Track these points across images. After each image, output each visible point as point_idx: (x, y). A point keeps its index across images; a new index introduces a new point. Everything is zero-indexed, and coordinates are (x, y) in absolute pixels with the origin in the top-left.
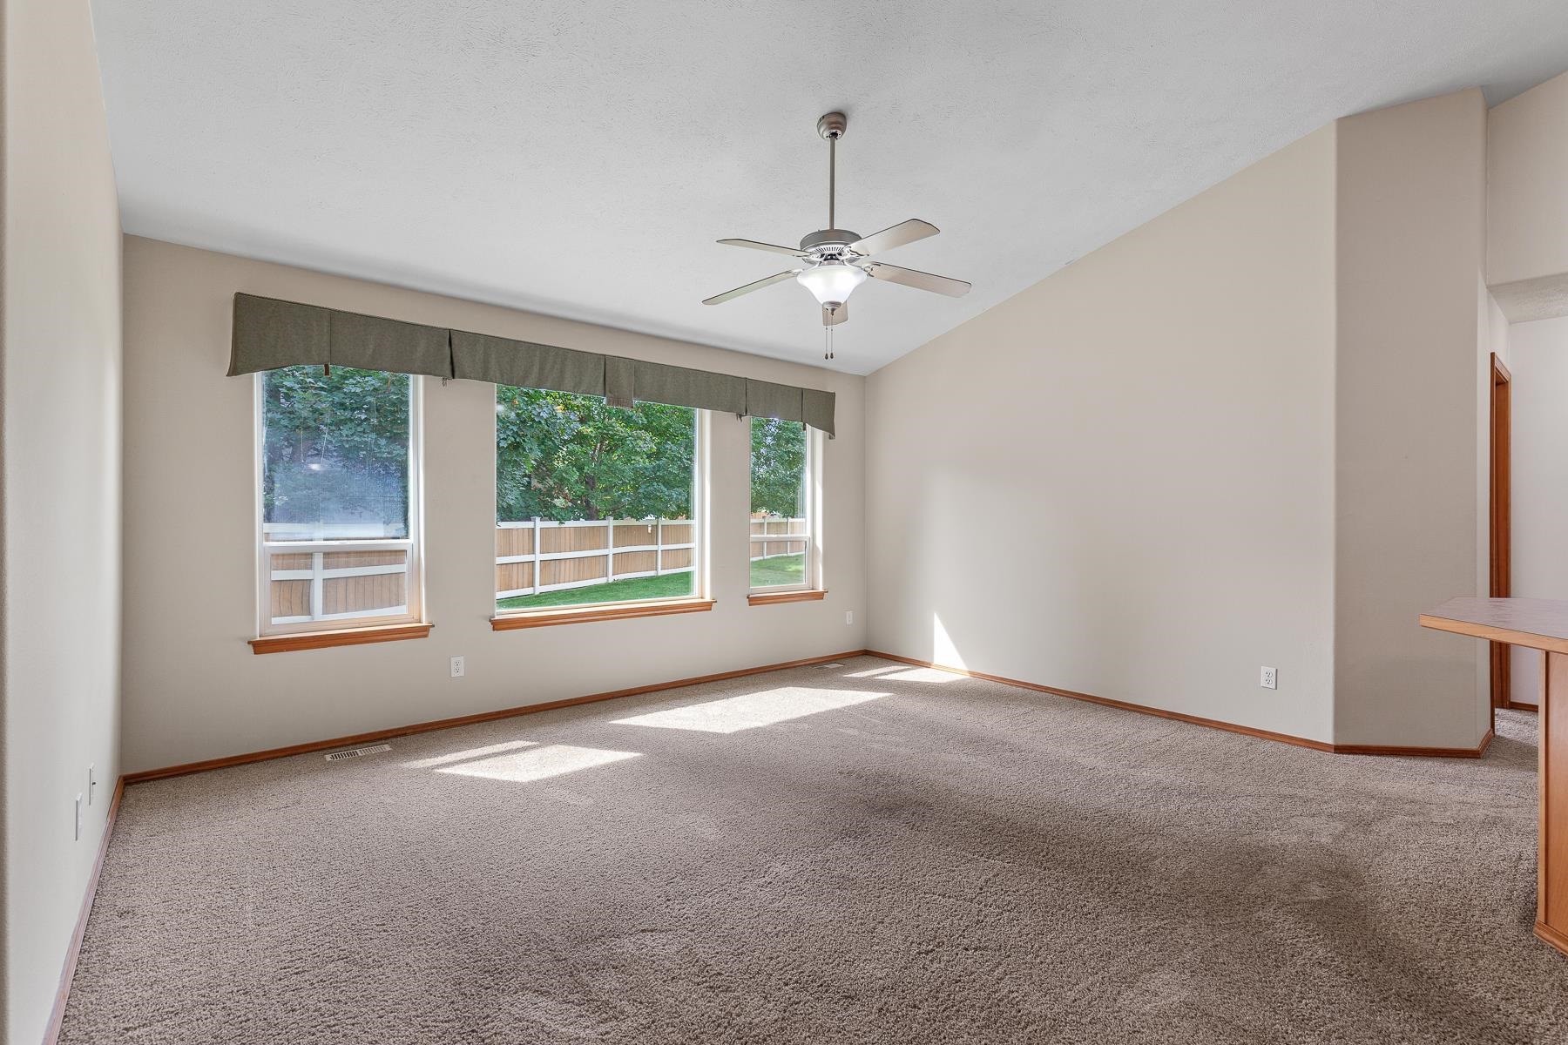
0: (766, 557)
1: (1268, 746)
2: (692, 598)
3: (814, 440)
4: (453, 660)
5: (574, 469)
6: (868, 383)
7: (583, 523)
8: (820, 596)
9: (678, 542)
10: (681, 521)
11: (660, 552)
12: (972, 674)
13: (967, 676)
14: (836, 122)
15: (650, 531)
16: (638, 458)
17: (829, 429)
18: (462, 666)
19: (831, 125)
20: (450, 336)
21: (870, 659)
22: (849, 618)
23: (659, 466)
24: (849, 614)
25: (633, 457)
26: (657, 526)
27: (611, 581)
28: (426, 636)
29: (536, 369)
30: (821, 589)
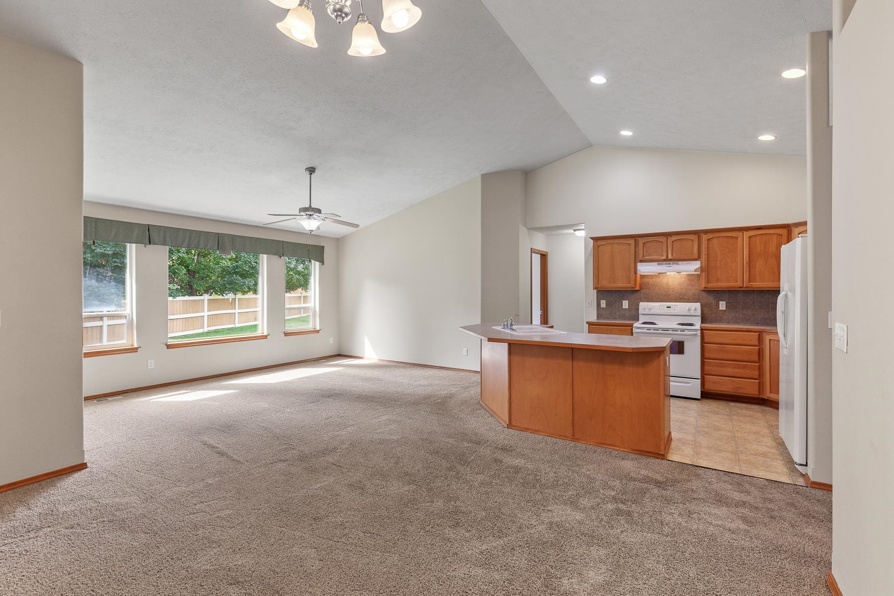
0: (303, 315)
1: (462, 373)
2: (259, 333)
3: (315, 266)
4: (149, 361)
5: (183, 267)
6: (339, 241)
7: (187, 298)
8: (318, 332)
9: (248, 308)
10: (250, 295)
11: (237, 315)
12: (379, 360)
13: (377, 361)
14: (312, 170)
15: (230, 302)
16: (224, 262)
17: (322, 262)
18: (153, 364)
19: (310, 171)
20: (149, 228)
21: (340, 357)
22: (331, 341)
23: (237, 266)
24: (331, 339)
25: (221, 261)
26: (235, 299)
27: (206, 331)
28: (137, 352)
29: (187, 240)
30: (318, 329)
